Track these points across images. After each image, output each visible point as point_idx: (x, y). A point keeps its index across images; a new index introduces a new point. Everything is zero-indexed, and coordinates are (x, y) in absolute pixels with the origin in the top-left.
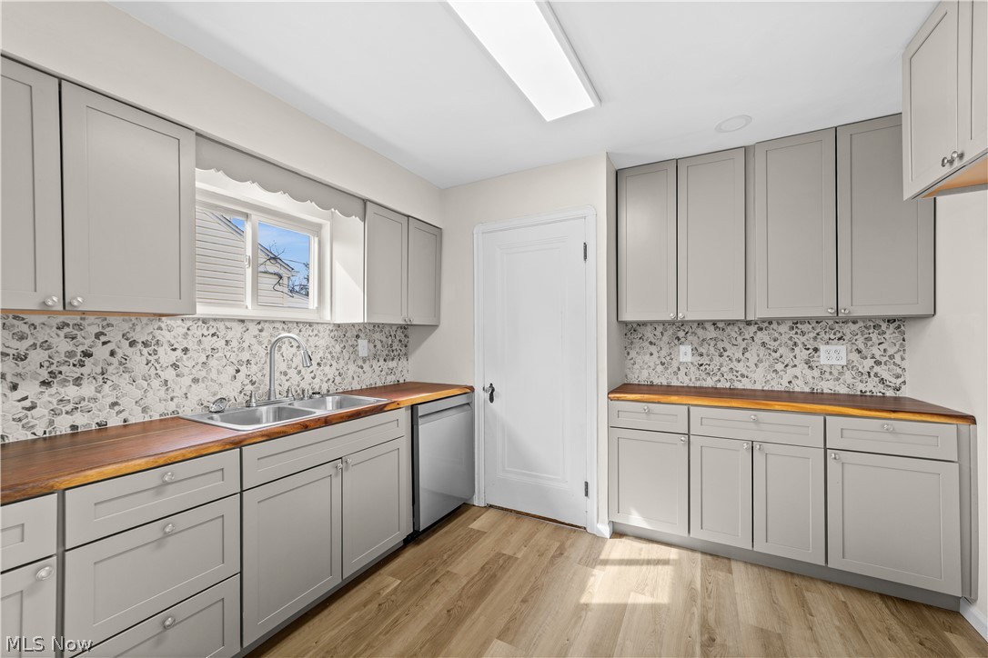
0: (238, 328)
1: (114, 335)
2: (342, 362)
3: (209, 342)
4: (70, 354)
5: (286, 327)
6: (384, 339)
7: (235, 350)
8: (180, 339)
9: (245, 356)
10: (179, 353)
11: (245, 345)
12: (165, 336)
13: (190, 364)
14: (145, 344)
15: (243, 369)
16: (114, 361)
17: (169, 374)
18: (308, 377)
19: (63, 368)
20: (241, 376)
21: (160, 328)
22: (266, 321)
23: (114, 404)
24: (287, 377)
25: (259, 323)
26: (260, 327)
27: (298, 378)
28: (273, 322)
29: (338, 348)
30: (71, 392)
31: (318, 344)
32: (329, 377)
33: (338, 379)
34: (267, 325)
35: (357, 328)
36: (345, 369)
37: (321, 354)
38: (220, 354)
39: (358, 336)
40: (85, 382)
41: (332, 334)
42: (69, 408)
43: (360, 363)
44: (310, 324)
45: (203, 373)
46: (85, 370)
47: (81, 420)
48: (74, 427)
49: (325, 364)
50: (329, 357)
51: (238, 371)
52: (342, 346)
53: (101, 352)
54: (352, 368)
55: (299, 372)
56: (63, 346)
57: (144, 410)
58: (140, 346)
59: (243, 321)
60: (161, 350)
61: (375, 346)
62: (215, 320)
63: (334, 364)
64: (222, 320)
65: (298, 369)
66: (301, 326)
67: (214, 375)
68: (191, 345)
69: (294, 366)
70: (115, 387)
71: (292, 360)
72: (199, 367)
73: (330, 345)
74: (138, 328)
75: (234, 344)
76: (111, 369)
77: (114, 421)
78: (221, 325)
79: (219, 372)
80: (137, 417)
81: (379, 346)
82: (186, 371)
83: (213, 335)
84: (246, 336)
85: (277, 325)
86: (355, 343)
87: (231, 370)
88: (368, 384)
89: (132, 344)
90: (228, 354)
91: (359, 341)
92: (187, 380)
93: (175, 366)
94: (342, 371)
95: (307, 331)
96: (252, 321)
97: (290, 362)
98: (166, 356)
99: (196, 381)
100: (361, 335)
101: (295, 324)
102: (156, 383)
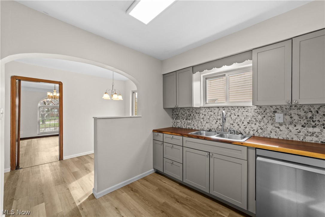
0: (217, 109)
1: (194, 111)
2: (262, 124)
3: (210, 113)
4: (189, 115)
5: (233, 109)
6: (302, 113)
7: (216, 115)
8: (204, 112)
9: (219, 117)
10: (204, 115)
11: (219, 114)
12: (201, 112)
13: (206, 118)
14: (198, 113)
15: (218, 121)
16: (194, 116)
17: (202, 120)
18: (243, 127)
19: (188, 117)
20: (218, 123)
21: (200, 110)
22: (225, 107)
23: (194, 125)
24: (233, 126)
25: (223, 108)
26: (223, 109)
27: (238, 127)
28: (228, 107)
29: (260, 117)
30: (189, 121)
31: (248, 115)
32: (254, 129)
33: (260, 131)
34: (226, 108)
35: (274, 108)
36: (265, 127)
37: (250, 119)
38: (212, 116)
39: (275, 112)
40: (190, 120)
41: (256, 111)
42: (188, 124)
43: (278, 125)
44: (244, 107)
45: (209, 121)
46: (190, 118)
47: (189, 127)
48: (189, 128)
49: (252, 123)
50: (254, 120)
51: (217, 121)
52: (263, 116)
53: (192, 115)
54: (270, 127)
55: (238, 125)
56: (188, 113)
57: (198, 127)
58: (197, 114)
59: (218, 107)
60: (200, 115)
61: (291, 117)
62: (211, 107)
63: (258, 124)
64: (213, 107)
65: (238, 123)
66: (239, 108)
67: (211, 122)
68: (206, 114)
69: (236, 122)
70: (194, 122)
71: (235, 120)
72: (208, 119)
73: (255, 116)
74: (197, 110)
75: (216, 114)
76: (193, 118)
77: (194, 128)
78: (213, 109)
79: (212, 121)
80: (197, 129)
81: (296, 117)
82: (205, 120)
83: (211, 111)
84: (219, 111)
85: (229, 108)
86: (273, 115)
87: (215, 121)
88: (285, 137)
89: (196, 113)
90: (214, 117)
91: (276, 114)
92: (205, 122)
93: (203, 119)
94: (262, 128)
95: (242, 110)
96: (221, 107)
97: (234, 121)
98: (202, 116)
99: (207, 123)
100: (277, 111)
101: (237, 108)
102: (200, 122)
